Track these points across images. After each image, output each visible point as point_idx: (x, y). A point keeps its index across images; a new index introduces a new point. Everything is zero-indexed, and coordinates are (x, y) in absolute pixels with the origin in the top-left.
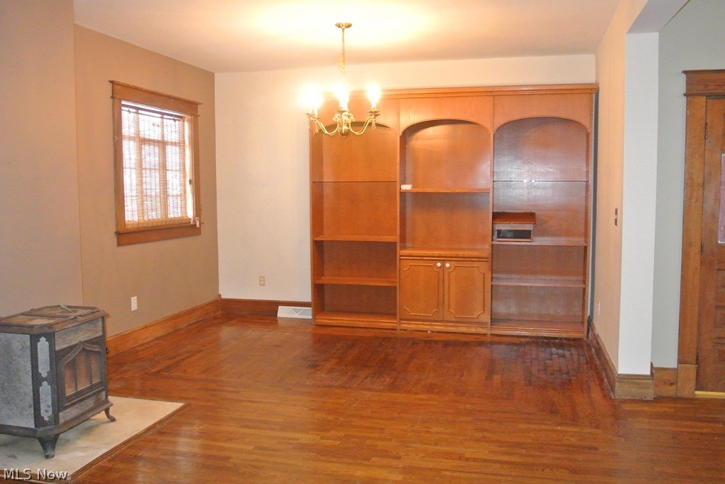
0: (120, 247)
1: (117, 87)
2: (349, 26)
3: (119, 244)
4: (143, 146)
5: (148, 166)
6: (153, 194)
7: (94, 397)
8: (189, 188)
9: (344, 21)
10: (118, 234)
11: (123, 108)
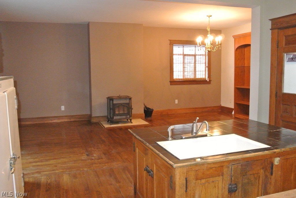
0: (171, 86)
1: (171, 41)
2: (211, 16)
3: (171, 85)
4: (185, 57)
5: (186, 62)
6: (189, 70)
7: (126, 116)
8: (207, 69)
9: (209, 15)
10: (171, 82)
11: (174, 46)
